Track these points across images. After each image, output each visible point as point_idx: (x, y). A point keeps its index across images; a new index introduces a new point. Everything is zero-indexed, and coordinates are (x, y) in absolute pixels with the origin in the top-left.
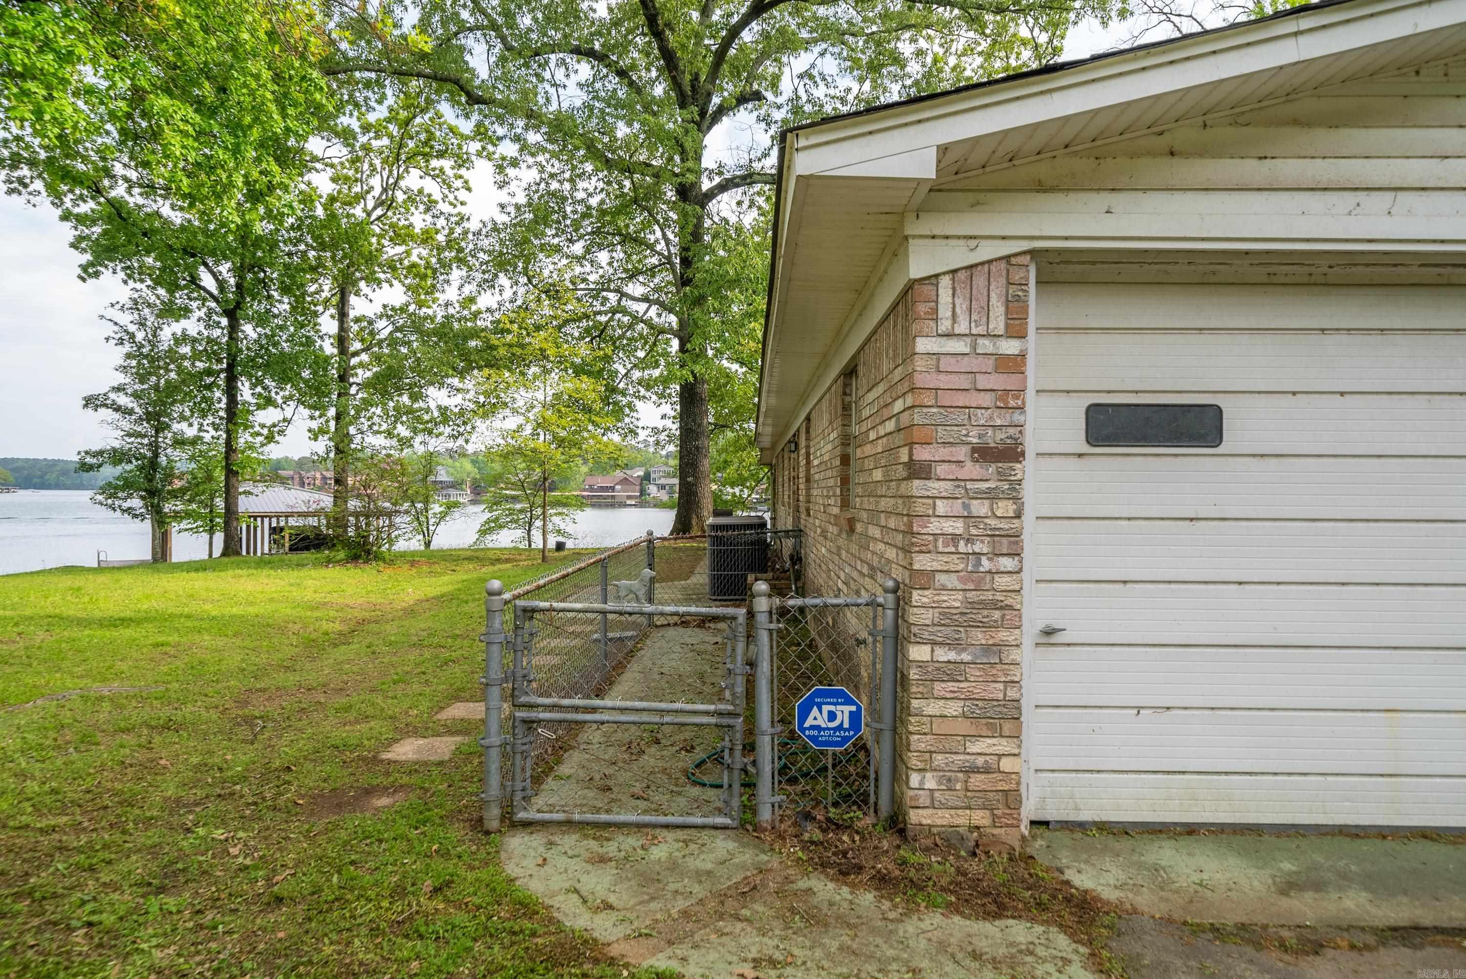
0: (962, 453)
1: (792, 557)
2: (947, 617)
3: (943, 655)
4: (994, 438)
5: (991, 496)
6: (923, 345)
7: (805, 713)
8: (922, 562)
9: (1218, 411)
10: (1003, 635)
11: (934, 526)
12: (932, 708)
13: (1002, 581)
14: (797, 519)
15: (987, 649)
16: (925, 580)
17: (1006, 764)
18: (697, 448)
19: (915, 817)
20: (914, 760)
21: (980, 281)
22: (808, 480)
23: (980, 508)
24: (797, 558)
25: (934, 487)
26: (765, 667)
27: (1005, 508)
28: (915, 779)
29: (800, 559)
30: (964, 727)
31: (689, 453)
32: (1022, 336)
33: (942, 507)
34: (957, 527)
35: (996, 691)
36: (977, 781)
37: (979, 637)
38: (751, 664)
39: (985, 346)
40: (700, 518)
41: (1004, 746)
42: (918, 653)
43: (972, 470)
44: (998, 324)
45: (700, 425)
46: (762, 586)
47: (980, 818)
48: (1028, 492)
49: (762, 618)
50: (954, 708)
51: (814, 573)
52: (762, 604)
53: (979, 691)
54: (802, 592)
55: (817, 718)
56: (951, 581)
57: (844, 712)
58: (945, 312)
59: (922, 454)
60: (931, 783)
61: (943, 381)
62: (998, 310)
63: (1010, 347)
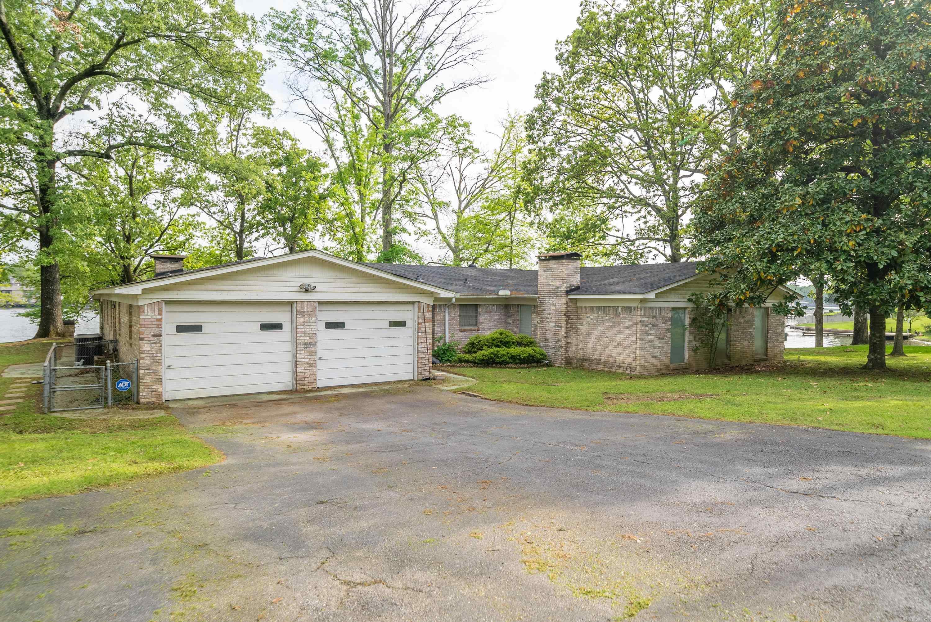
0: (150, 336)
1: (113, 350)
2: (147, 365)
3: (147, 371)
4: (156, 333)
5: (156, 343)
6: (141, 317)
7: (118, 384)
8: (142, 355)
9: (201, 326)
10: (158, 367)
11: (144, 349)
12: (144, 381)
13: (158, 358)
14: (115, 336)
15: (155, 370)
16: (143, 358)
17: (159, 390)
18: (53, 290)
19: (141, 400)
20: (141, 390)
21: (153, 305)
22: (120, 323)
23: (154, 345)
24: (115, 350)
25: (144, 342)
26: (109, 377)
27: (159, 345)
28: (141, 394)
29: (117, 350)
30: (151, 384)
31: (48, 292)
32: (161, 315)
33: (146, 345)
34: (149, 349)
35: (157, 377)
36: (153, 393)
37: (154, 368)
38: (106, 376)
39: (154, 317)
40: (55, 327)
41: (159, 386)
42: (141, 371)
43: (152, 338)
44: (157, 313)
45: (54, 278)
46: (108, 361)
47: (154, 399)
48: (163, 342)
49: (108, 368)
50: (149, 381)
51: (122, 355)
52: (108, 365)
53: (154, 377)
54: (117, 361)
55: (121, 385)
56: (148, 358)
57: (126, 384)
58: (146, 311)
59: (142, 336)
60: (144, 394)
61: (146, 323)
62: (157, 311)
63: (159, 317)
